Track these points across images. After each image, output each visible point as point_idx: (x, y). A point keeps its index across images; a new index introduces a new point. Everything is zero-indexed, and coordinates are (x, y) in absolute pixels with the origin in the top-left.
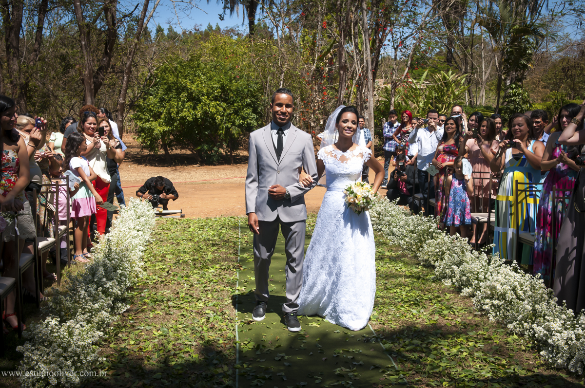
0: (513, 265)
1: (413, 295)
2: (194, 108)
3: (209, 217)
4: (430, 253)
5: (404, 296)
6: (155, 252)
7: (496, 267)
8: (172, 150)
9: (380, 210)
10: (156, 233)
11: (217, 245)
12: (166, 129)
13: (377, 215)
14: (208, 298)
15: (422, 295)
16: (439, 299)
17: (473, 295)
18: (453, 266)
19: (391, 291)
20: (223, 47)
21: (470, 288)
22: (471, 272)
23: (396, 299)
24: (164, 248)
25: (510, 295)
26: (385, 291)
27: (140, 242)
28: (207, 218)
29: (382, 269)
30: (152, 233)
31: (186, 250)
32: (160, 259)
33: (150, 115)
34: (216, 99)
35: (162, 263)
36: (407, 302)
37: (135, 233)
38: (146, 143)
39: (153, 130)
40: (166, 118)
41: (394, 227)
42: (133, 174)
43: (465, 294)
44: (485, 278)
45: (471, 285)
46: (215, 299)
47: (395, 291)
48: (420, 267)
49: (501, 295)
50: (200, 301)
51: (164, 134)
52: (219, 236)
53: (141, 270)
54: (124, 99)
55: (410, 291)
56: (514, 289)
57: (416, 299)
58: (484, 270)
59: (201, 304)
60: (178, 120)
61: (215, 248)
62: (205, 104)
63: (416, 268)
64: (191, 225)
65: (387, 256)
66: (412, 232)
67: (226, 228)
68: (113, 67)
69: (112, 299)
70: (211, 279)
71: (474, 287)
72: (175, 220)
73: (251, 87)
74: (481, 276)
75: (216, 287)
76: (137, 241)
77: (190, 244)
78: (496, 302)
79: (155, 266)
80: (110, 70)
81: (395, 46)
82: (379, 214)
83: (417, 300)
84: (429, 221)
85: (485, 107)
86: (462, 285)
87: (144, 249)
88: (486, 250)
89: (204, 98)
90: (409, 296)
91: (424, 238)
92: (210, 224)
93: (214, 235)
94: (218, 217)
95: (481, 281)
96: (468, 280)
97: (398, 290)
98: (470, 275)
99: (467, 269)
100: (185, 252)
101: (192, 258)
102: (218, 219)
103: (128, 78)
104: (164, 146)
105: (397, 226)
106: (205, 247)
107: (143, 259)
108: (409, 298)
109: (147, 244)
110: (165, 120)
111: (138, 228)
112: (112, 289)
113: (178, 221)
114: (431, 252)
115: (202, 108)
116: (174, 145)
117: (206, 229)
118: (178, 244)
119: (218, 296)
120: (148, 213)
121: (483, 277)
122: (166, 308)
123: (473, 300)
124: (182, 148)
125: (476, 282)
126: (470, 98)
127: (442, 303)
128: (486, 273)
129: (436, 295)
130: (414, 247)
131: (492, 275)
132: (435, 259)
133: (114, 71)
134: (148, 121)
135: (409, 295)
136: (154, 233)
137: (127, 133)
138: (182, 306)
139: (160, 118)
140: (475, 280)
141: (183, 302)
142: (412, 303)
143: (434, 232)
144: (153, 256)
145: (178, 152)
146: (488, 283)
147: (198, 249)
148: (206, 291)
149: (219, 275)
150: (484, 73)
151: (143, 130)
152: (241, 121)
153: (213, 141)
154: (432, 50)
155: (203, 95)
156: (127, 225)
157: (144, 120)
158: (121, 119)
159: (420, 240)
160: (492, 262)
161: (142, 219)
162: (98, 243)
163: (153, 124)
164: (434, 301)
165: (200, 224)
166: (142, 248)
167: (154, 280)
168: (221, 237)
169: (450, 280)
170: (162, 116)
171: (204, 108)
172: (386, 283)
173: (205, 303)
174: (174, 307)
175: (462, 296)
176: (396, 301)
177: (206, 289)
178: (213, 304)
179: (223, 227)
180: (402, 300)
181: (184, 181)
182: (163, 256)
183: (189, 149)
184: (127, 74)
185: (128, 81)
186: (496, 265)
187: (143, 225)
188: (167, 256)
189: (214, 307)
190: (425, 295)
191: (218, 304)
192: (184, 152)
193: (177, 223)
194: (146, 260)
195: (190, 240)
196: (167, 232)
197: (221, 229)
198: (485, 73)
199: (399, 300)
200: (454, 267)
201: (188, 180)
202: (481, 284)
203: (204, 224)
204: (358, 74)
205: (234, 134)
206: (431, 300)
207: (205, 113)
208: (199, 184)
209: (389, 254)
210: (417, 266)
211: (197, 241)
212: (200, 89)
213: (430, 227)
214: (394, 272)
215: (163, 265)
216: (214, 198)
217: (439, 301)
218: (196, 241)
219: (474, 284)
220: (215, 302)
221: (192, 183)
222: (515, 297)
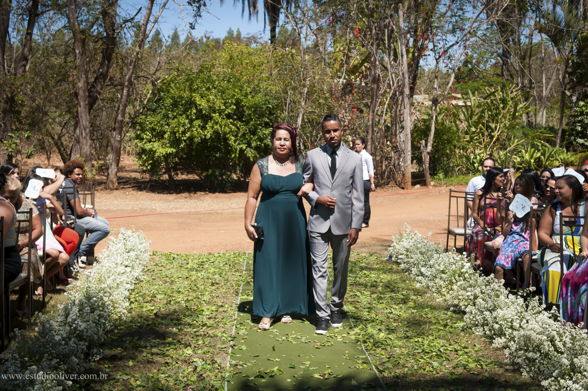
0: (552, 311)
1: (437, 345)
2: (203, 128)
3: (212, 252)
4: (460, 297)
5: (426, 346)
6: (144, 292)
7: (534, 314)
8: (177, 174)
9: (408, 247)
10: (148, 270)
11: (217, 284)
12: (170, 150)
13: (405, 253)
14: (198, 344)
15: (447, 345)
16: (466, 350)
17: (506, 347)
18: (485, 313)
19: (412, 340)
20: (239, 57)
21: (503, 337)
22: (504, 320)
23: (415, 349)
24: (156, 287)
25: (547, 346)
26: (405, 341)
27: (126, 279)
28: (210, 254)
29: (404, 315)
30: (144, 269)
31: (180, 290)
32: (149, 299)
33: (152, 134)
34: (229, 116)
35: (151, 304)
36: (428, 353)
37: (122, 269)
38: (147, 167)
39: (155, 152)
40: (170, 137)
41: (423, 267)
42: (130, 203)
43: (497, 345)
44: (520, 326)
45: (505, 335)
46: (206, 346)
47: (416, 340)
48: (449, 313)
49: (537, 346)
50: (189, 348)
51: (167, 156)
52: (220, 274)
53: (125, 311)
54: (123, 116)
55: (433, 340)
56: (552, 340)
57: (439, 350)
58: (520, 317)
59: (189, 351)
60: (185, 141)
61: (214, 288)
62: (217, 123)
63: (444, 314)
64: (190, 261)
65: (412, 299)
66: (443, 272)
67: (230, 265)
68: (111, 79)
69: (87, 344)
70: (205, 323)
71: (507, 336)
72: (172, 255)
73: (269, 103)
74: (516, 324)
75: (210, 332)
76: (124, 278)
77: (186, 283)
78: (530, 355)
79: (142, 307)
80: (108, 82)
81: (437, 57)
82: (407, 250)
83: (441, 351)
84: (462, 259)
85: (545, 128)
86: (495, 334)
87: (132, 288)
88: (525, 295)
89: (216, 116)
90: (431, 347)
91: (455, 279)
92: (212, 260)
93: (214, 273)
94: (222, 252)
95: (515, 330)
96: (501, 329)
97: (420, 340)
98: (503, 323)
99: (500, 316)
100: (179, 291)
101: (185, 299)
102: (221, 254)
103: (128, 91)
104: (168, 171)
105: (426, 265)
106: (203, 287)
107: (129, 299)
108: (432, 349)
109: (137, 282)
110: (169, 140)
111: (126, 263)
112: (87, 332)
113: (176, 256)
114: (462, 295)
115: (212, 127)
116: (179, 170)
117: (206, 266)
118: (172, 282)
119: (210, 343)
120: (140, 247)
121: (518, 325)
122: (149, 355)
123: (507, 352)
124: (189, 173)
125: (510, 331)
126: (528, 117)
127: (470, 354)
128: (521, 321)
129: (463, 345)
130: (444, 290)
131: (527, 322)
132: (466, 304)
133: (112, 84)
134: (150, 141)
135: (432, 344)
136: (146, 270)
137: (129, 155)
138: (168, 353)
139: (163, 138)
140: (509, 328)
141: (168, 348)
142: (434, 354)
143: (467, 272)
144: (142, 296)
145: (184, 177)
146: (522, 332)
147: (195, 288)
148: (198, 336)
149: (215, 318)
150: (544, 88)
151: (144, 151)
152: (259, 143)
153: (224, 164)
154: (487, 61)
155: (215, 112)
156: (114, 260)
157: (145, 140)
158: (119, 139)
159: (451, 281)
160: (530, 308)
161: (132, 254)
162: (76, 279)
163: (156, 144)
164: (460, 353)
165: (201, 260)
166: (129, 286)
167: (139, 323)
168: (222, 275)
169: (482, 329)
170: (166, 136)
171: (215, 127)
172: (407, 331)
173: (194, 351)
174: (158, 354)
175: (494, 348)
176: (416, 351)
177: (197, 333)
178: (202, 352)
179: (226, 264)
180: (423, 351)
181: (188, 210)
182: (154, 296)
183: (197, 174)
184: (127, 86)
185: (129, 95)
186: (534, 312)
187: (133, 261)
188: (157, 296)
189: (204, 355)
190: (450, 345)
191: (209, 352)
192: (191, 177)
193: (174, 258)
194: (132, 300)
195: (187, 278)
196: (160, 269)
197: (224, 266)
198: (546, 88)
199: (420, 351)
200: (487, 313)
201: (193, 210)
202: (515, 333)
203: (205, 260)
204: (393, 88)
205: (249, 158)
206: (456, 351)
207: (216, 133)
208: (204, 214)
209: (414, 297)
210: (446, 312)
211: (195, 280)
212: (211, 105)
213: (463, 267)
214: (417, 318)
215: (152, 306)
216: (220, 230)
217: (466, 353)
218: (193, 279)
219: (507, 333)
220: (206, 349)
221: (197, 213)
222: (552, 349)
